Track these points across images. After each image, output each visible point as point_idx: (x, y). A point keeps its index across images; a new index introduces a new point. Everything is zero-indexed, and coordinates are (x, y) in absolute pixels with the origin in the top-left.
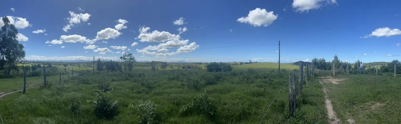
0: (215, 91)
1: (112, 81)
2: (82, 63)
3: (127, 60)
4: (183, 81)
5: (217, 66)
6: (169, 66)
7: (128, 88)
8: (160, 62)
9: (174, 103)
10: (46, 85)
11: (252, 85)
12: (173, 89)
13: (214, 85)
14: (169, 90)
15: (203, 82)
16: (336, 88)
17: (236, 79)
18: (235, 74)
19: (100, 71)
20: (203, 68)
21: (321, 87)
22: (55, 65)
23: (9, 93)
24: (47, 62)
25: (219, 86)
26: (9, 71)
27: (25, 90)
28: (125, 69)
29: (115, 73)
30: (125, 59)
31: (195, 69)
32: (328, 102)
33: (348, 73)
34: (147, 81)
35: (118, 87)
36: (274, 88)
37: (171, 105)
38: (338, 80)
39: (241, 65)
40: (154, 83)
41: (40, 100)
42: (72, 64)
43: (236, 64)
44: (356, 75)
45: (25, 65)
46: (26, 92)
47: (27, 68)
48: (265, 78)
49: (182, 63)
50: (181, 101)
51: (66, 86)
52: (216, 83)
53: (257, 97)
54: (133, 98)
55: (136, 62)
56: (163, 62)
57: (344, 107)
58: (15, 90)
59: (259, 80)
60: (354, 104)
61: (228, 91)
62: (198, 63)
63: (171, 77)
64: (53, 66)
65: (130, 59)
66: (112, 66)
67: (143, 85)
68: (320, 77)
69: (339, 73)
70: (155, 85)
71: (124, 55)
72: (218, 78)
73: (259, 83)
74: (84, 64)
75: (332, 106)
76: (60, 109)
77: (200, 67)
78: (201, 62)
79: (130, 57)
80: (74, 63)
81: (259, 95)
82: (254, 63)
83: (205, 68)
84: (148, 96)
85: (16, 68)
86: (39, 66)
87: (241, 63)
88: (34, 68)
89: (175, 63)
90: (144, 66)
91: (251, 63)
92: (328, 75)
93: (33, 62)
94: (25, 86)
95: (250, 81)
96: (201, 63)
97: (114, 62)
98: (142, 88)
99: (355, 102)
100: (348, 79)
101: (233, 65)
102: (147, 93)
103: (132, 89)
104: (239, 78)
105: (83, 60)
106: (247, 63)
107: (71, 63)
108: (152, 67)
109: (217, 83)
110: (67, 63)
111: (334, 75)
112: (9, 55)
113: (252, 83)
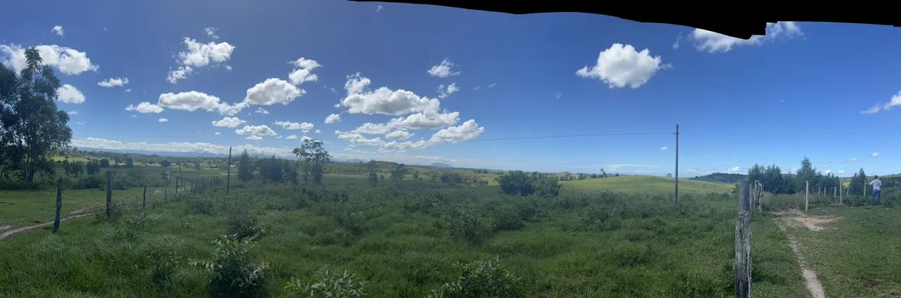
0: (519, 248)
1: (266, 209)
2: (205, 159)
3: (308, 157)
4: (438, 216)
5: (525, 180)
6: (409, 173)
7: (301, 230)
8: (390, 163)
9: (409, 278)
10: (110, 214)
11: (615, 235)
12: (412, 238)
13: (517, 232)
14: (401, 241)
15: (488, 222)
16: (819, 241)
17: (574, 218)
18: (567, 206)
19: (244, 180)
20: (492, 183)
21: (782, 237)
22: (140, 164)
23: (23, 229)
24: (125, 155)
25: (529, 236)
26: (33, 172)
27: (59, 222)
28: (306, 178)
29: (280, 187)
30: (304, 154)
31: (473, 185)
32: (808, 274)
33: (841, 203)
34: (349, 213)
35: (277, 226)
36: (672, 243)
37: (403, 283)
38: (820, 221)
39: (582, 181)
40: (368, 218)
41: (89, 250)
42: (182, 160)
43: (568, 177)
44: (861, 210)
45: (70, 160)
46: (61, 228)
47: (76, 168)
48: (645, 216)
49: (442, 169)
50: (429, 271)
51: (155, 216)
52: (520, 227)
53: (632, 265)
54: (309, 256)
55: (332, 163)
56: (397, 164)
57: (852, 290)
58: (37, 222)
59: (630, 222)
60: (874, 284)
61: (554, 251)
62: (480, 171)
63: (412, 203)
64: (135, 164)
65: (317, 155)
66: (273, 170)
67: (340, 221)
68: (775, 213)
69: (818, 202)
70: (371, 223)
71: (303, 146)
72: (527, 214)
73: (631, 229)
74: (209, 163)
75: (820, 285)
76: (128, 274)
77: (484, 179)
78: (488, 168)
79: (318, 151)
80: (186, 159)
81: (636, 260)
82: (611, 175)
83: (497, 184)
84: (347, 252)
85: (48, 167)
86: (105, 164)
87: (582, 177)
88: (92, 168)
89: (424, 167)
90: (351, 171)
91: (604, 175)
92: (792, 208)
93: (92, 153)
94: (58, 215)
95: (608, 224)
96: (486, 171)
97: (280, 160)
98: (337, 231)
99: (877, 280)
100: (842, 218)
101: (562, 179)
102: (347, 244)
103: (311, 231)
104: (580, 215)
105: (207, 153)
106: (594, 176)
107: (179, 158)
108: (371, 174)
109: (523, 226)
110: (169, 158)
111: (807, 209)
112: (34, 136)
113: (614, 228)
